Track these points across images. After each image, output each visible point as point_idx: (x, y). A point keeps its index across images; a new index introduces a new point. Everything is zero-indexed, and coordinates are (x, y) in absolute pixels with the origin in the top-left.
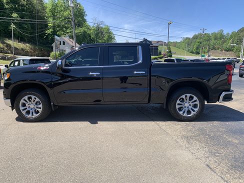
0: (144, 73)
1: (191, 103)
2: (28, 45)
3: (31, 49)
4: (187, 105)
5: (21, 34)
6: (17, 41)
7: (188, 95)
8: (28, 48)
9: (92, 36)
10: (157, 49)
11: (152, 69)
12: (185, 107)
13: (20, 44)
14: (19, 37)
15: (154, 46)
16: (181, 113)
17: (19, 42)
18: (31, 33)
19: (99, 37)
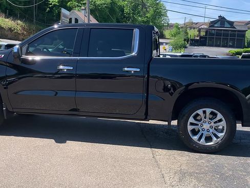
0: (139, 70)
1: (212, 124)
2: (19, 22)
3: (24, 29)
4: (206, 126)
5: (10, 4)
6: (4, 15)
7: (208, 111)
8: (19, 28)
9: (126, 10)
10: (244, 36)
11: (151, 65)
12: (203, 130)
13: (7, 20)
14: (6, 9)
15: (239, 31)
16: (195, 138)
17: (7, 17)
18: (25, 3)
19: (139, 12)
